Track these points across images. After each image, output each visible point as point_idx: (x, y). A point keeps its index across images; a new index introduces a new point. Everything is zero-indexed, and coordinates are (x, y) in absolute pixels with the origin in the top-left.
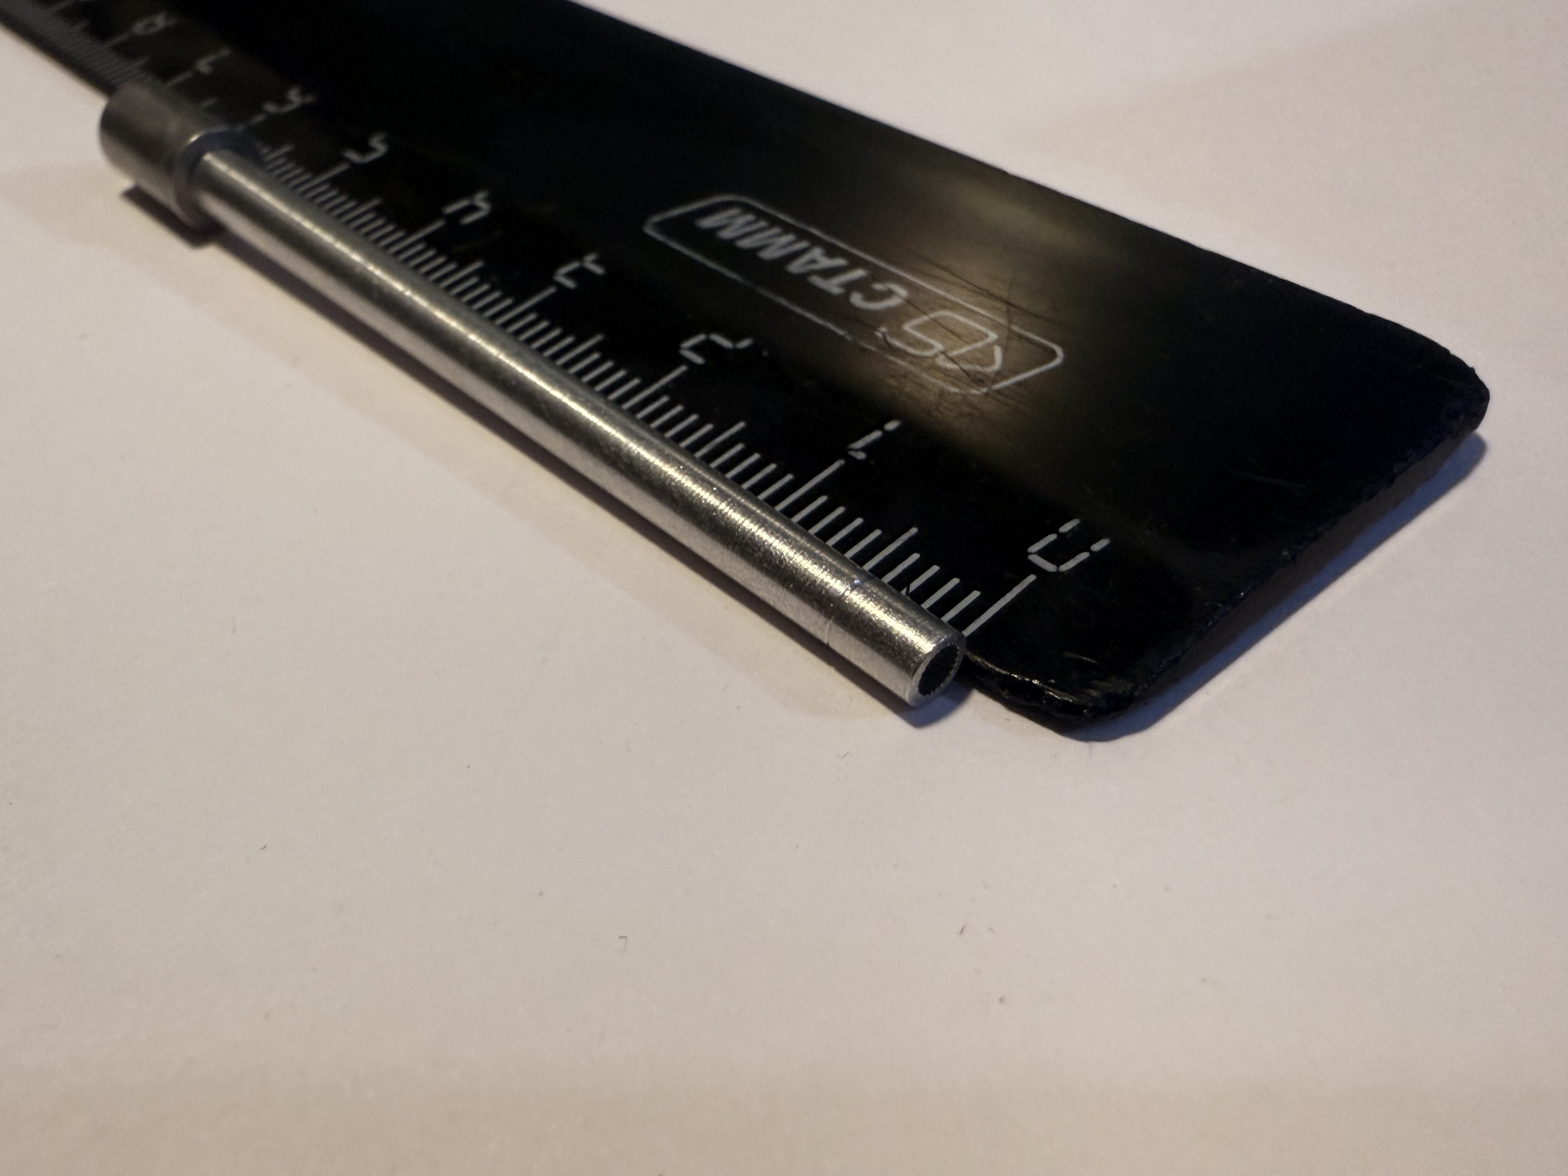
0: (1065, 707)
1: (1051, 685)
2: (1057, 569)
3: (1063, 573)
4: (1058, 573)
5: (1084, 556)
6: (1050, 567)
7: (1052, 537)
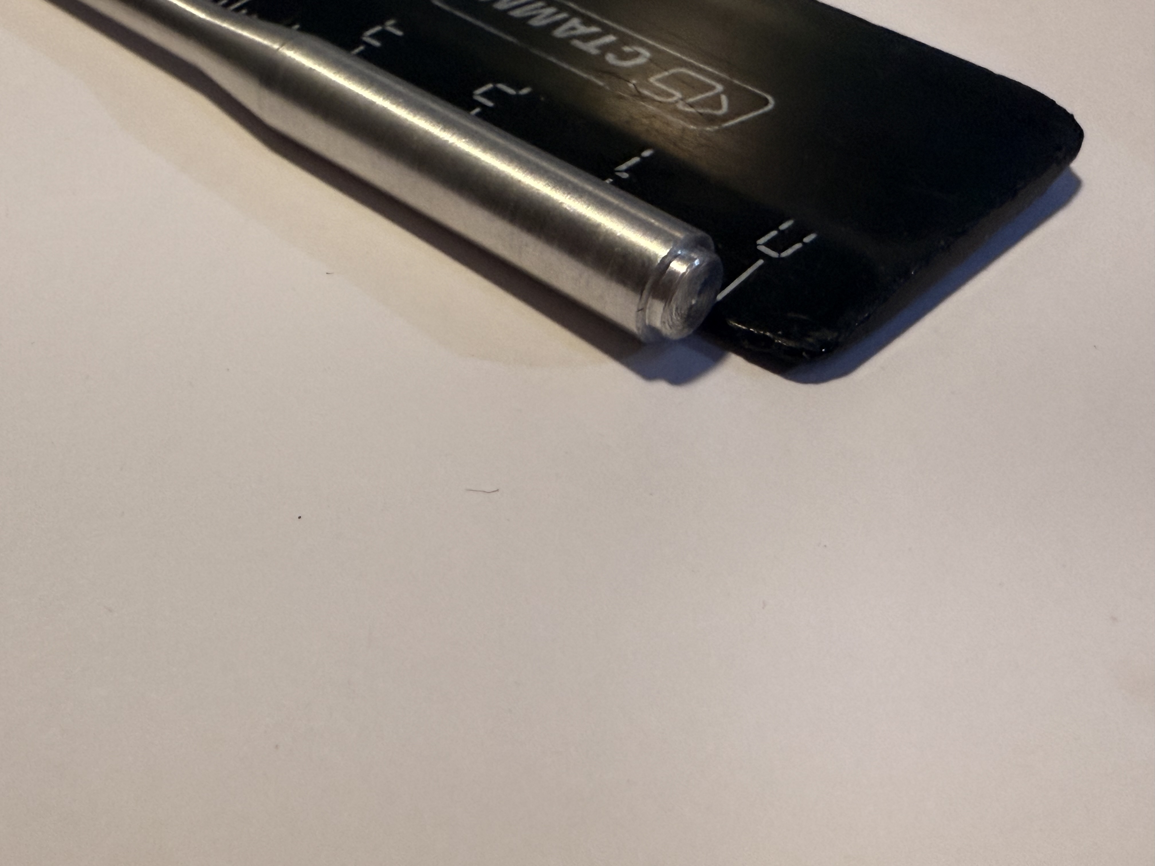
0: (790, 351)
1: (779, 336)
2: (779, 256)
3: (783, 259)
4: (780, 259)
5: (798, 246)
6: (774, 254)
7: (774, 233)
